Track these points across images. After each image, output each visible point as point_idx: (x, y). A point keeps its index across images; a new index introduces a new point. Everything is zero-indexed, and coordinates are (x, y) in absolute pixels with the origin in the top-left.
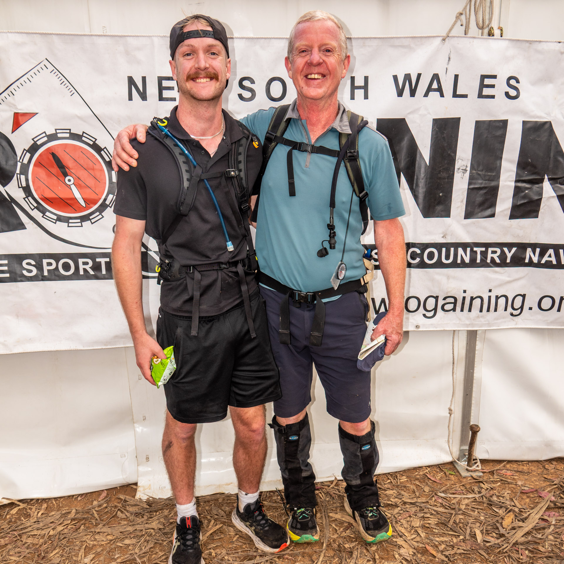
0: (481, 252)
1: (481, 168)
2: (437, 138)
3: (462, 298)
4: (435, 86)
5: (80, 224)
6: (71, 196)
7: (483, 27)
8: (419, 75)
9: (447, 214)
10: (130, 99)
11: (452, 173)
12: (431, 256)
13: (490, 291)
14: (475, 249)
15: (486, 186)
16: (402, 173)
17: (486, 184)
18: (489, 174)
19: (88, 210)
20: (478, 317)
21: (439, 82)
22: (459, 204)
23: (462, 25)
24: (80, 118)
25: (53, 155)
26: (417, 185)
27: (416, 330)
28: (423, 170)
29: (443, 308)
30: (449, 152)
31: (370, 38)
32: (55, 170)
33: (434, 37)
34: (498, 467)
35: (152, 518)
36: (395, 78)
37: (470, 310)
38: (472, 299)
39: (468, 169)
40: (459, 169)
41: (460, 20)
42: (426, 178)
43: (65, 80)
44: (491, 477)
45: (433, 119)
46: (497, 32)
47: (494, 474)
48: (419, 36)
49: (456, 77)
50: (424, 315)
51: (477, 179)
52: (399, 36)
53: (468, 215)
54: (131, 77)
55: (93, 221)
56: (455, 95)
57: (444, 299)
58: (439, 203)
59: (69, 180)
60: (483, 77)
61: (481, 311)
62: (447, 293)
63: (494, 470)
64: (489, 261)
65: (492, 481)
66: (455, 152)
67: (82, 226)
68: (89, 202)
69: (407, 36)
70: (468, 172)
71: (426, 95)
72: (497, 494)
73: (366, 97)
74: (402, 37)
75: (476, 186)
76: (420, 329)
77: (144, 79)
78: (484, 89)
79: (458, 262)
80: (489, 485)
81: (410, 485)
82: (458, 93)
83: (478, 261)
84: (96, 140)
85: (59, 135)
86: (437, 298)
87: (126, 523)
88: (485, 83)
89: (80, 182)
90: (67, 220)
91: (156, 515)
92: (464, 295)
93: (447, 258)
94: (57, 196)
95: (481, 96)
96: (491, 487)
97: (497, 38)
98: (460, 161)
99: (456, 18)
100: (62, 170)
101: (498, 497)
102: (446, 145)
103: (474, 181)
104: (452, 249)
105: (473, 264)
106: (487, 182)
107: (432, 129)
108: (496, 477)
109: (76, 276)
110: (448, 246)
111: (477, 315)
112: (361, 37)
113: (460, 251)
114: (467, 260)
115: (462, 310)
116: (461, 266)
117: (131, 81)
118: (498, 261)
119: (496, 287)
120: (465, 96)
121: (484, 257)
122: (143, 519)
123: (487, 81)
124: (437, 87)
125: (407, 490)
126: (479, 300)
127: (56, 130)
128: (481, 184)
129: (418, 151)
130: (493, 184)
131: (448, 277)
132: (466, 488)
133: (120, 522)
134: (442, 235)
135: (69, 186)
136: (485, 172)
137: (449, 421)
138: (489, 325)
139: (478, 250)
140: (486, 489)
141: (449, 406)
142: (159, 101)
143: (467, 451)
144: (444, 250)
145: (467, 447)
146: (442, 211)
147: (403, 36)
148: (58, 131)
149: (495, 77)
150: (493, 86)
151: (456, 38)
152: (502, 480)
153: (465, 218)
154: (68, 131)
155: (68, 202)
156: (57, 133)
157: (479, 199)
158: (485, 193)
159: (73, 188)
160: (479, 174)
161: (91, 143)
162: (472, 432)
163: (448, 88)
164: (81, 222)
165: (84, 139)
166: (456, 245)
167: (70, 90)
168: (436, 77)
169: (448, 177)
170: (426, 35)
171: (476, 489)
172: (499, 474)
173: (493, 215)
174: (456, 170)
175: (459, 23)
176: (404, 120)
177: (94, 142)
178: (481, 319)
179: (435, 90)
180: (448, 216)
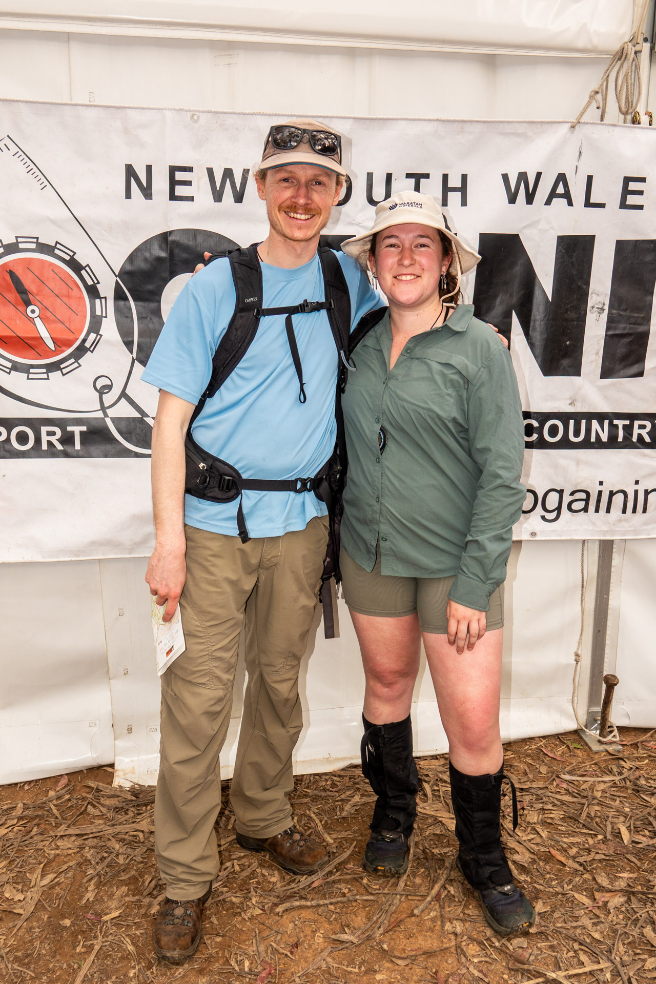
0: (624, 426)
1: (624, 307)
2: (563, 262)
3: (597, 493)
4: (560, 190)
5: (45, 376)
6: (35, 335)
7: (627, 112)
8: (539, 175)
9: (576, 370)
10: (128, 195)
11: (583, 312)
12: (553, 431)
13: (637, 482)
14: (615, 422)
15: (631, 332)
16: (514, 312)
17: (630, 328)
18: (636, 315)
19: (58, 355)
20: (620, 521)
21: (566, 186)
22: (593, 357)
23: (598, 108)
24: (54, 222)
25: (11, 273)
26: (534, 329)
27: (532, 539)
28: (542, 308)
29: (569, 508)
30: (580, 284)
31: (471, 122)
32: (12, 296)
33: (559, 122)
34: (644, 738)
35: (141, 814)
36: (505, 177)
37: (608, 511)
38: (612, 494)
39: (606, 307)
40: (593, 307)
41: (596, 101)
42: (548, 320)
43: (33, 166)
44: (635, 752)
45: (559, 237)
46: (644, 119)
47: (638, 747)
48: (539, 120)
49: (590, 179)
50: (543, 518)
51: (619, 322)
52: (511, 120)
53: (606, 373)
54: (130, 166)
55: (65, 371)
56: (588, 204)
57: (572, 494)
58: (565, 356)
59: (33, 312)
60: (627, 180)
61: (624, 511)
62: (576, 485)
63: (638, 742)
64: (635, 439)
65: (637, 758)
66: (587, 284)
67: (48, 379)
68: (60, 344)
69: (522, 120)
70: (606, 312)
71: (548, 202)
72: (646, 776)
73: (464, 203)
74: (516, 122)
75: (617, 332)
76: (537, 538)
77: (149, 169)
78: (629, 196)
79: (592, 441)
80: (633, 764)
81: (519, 764)
82: (592, 201)
83: (620, 439)
84: (75, 253)
85: (21, 246)
86: (561, 492)
87: (101, 822)
88: (630, 188)
89: (48, 314)
90: (26, 369)
91: (146, 811)
92: (601, 488)
93: (576, 434)
94: (13, 334)
95: (623, 205)
96: (636, 765)
97: (645, 126)
98: (594, 296)
99: (590, 98)
100: (24, 296)
101: (647, 779)
102: (575, 273)
103: (613, 325)
104: (584, 422)
105: (612, 443)
106: (632, 326)
107: (557, 250)
108: (642, 752)
109: (36, 452)
110: (577, 417)
111: (618, 518)
112: (459, 119)
113: (595, 424)
114: (604, 437)
115: (597, 511)
116: (596, 446)
117: (130, 171)
118: (648, 439)
119: (645, 477)
120: (602, 206)
121: (628, 433)
122: (128, 816)
123: (633, 186)
124: (563, 192)
125: (515, 770)
126: (621, 496)
127: (17, 238)
128: (625, 328)
129: (537, 281)
130: (641, 329)
131: (578, 462)
132: (600, 768)
133: (93, 821)
134: (570, 402)
135: (32, 320)
136: (630, 312)
137: (575, 672)
138: (636, 532)
139: (620, 423)
140: (629, 768)
141: (575, 650)
142: (170, 200)
143: (600, 715)
144: (572, 422)
145: (599, 709)
146: (570, 367)
147: (516, 120)
148: (19, 240)
149: (643, 180)
150: (641, 193)
151: (590, 125)
152: (650, 756)
153: (602, 377)
154: (35, 240)
155: (30, 342)
156: (18, 243)
157: (621, 350)
158: (631, 341)
159: (38, 322)
160: (621, 315)
161: (68, 258)
162: (607, 687)
163: (578, 194)
164: (47, 373)
165: (57, 251)
166: (590, 416)
167: (41, 182)
168: (561, 178)
169: (578, 318)
170: (549, 120)
171: (615, 769)
172: (646, 748)
173: (641, 374)
174: (589, 308)
175: (594, 105)
176: (517, 236)
177: (72, 257)
178: (624, 524)
179: (560, 196)
180: (578, 373)
